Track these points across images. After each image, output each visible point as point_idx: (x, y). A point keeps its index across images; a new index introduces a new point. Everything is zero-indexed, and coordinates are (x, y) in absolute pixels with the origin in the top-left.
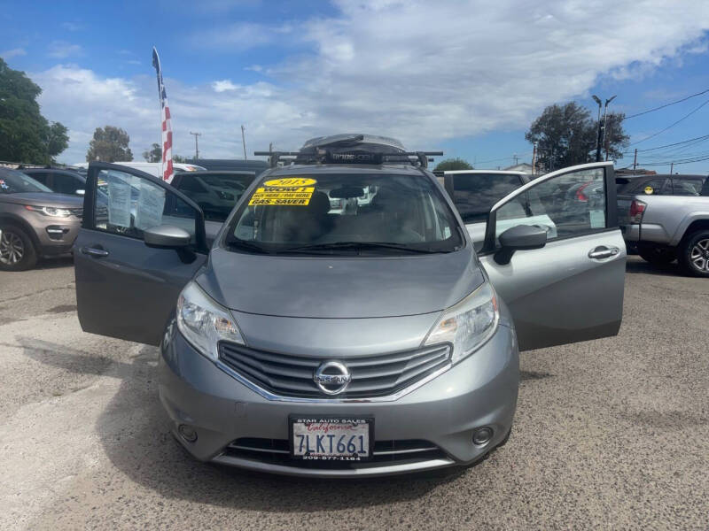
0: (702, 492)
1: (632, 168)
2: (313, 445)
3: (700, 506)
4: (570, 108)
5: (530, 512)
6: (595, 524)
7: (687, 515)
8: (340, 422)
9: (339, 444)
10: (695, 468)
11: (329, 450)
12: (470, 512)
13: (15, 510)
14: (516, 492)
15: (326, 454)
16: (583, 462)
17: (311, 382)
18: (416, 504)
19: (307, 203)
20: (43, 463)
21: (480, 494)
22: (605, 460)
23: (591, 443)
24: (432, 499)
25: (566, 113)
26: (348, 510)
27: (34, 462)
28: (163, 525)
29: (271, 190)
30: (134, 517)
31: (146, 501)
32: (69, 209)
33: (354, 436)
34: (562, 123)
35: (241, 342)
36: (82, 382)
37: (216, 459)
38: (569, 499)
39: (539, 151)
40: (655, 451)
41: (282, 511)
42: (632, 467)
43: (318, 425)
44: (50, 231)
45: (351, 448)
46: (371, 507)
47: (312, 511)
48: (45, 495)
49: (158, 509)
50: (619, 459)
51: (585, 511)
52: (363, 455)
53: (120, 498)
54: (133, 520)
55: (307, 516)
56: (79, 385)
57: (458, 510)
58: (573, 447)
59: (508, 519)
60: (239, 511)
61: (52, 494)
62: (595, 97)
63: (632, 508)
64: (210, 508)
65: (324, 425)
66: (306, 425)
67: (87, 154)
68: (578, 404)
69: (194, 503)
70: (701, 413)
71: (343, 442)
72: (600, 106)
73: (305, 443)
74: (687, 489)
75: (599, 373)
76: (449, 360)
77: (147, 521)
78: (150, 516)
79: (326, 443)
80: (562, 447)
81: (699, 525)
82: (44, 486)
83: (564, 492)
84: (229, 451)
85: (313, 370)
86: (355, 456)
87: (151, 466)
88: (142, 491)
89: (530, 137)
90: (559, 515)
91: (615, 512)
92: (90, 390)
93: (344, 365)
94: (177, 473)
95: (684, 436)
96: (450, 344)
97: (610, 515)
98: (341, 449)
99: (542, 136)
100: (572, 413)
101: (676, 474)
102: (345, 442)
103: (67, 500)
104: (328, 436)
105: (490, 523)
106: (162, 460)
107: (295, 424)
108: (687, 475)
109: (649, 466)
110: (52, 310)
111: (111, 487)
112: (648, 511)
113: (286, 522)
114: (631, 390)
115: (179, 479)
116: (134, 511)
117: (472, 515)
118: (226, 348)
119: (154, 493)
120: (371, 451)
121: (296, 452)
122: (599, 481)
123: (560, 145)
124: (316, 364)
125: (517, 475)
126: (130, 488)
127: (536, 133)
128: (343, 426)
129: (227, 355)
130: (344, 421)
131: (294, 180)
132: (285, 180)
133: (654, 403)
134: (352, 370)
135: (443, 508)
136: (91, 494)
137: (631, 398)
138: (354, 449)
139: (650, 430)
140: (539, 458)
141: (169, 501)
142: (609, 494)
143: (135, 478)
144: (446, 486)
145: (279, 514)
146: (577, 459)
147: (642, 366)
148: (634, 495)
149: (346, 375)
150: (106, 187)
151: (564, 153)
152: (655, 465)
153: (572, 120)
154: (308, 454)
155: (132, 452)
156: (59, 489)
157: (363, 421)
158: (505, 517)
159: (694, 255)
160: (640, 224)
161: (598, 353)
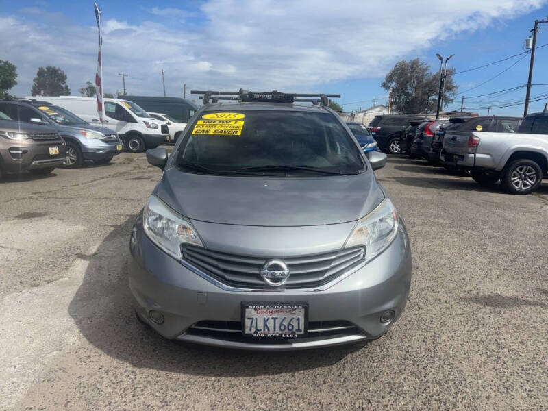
0: (542, 356)
1: (460, 111)
2: (260, 325)
3: (541, 366)
4: (415, 63)
5: (420, 373)
6: (468, 381)
7: (534, 373)
8: (282, 307)
9: (281, 324)
10: (534, 338)
11: (273, 329)
12: (375, 374)
13: (13, 380)
14: (407, 358)
15: (271, 332)
16: (453, 334)
17: (258, 277)
18: (334, 368)
19: (239, 133)
20: (31, 341)
21: (381, 360)
22: (469, 333)
23: (457, 320)
24: (346, 365)
25: (412, 67)
26: (283, 374)
27: (24, 341)
28: (138, 389)
29: (209, 122)
30: (114, 383)
31: (121, 370)
32: (27, 134)
33: (292, 319)
34: (409, 75)
35: (201, 245)
36: (53, 275)
37: (180, 337)
38: (447, 362)
39: (391, 96)
40: (504, 325)
41: (231, 376)
42: (489, 338)
43: (265, 310)
44: (12, 152)
45: (290, 328)
46: (300, 372)
47: (255, 376)
48: (37, 367)
49: (132, 376)
50: (479, 331)
51: (460, 372)
52: (299, 333)
53: (100, 369)
54: (113, 386)
55: (252, 380)
56: (52, 278)
57: (366, 373)
58: (444, 323)
59: (405, 379)
60: (198, 377)
61: (43, 366)
62: (438, 55)
63: (494, 368)
64: (174, 375)
65: (270, 310)
66: (255, 310)
67: (32, 89)
68: (443, 290)
69: (160, 371)
70: (532, 297)
71: (283, 323)
72: (442, 62)
73: (254, 324)
74: (531, 353)
75: (454, 267)
76: (363, 259)
77: (125, 386)
78: (127, 382)
79: (270, 324)
80: (436, 323)
81: (543, 380)
82: (35, 360)
83: (442, 358)
84: (191, 331)
85: (261, 267)
86: (294, 333)
87: (121, 342)
88: (116, 363)
89: (384, 85)
90: (442, 375)
91: (481, 372)
92: (62, 282)
93: (284, 262)
94: (143, 347)
95: (523, 313)
96: (364, 247)
97: (478, 374)
98: (282, 328)
99: (394, 84)
100: (439, 297)
101: (521, 342)
102: (286, 323)
103: (56, 371)
104: (272, 318)
105: (392, 382)
106: (129, 337)
107: (247, 310)
108: (529, 343)
109: (501, 337)
110: (19, 217)
111: (91, 359)
112: (506, 370)
113: (236, 385)
114: (480, 279)
115: (146, 352)
116: (113, 378)
117: (377, 376)
118: (187, 249)
119: (127, 364)
120: (306, 329)
121: (247, 331)
122: (467, 348)
123: (407, 91)
124: (262, 262)
125: (406, 345)
126: (106, 360)
127: (389, 82)
128: (284, 310)
129: (188, 254)
130: (285, 306)
131: (227, 114)
132: (219, 114)
133: (498, 289)
134: (290, 266)
135: (354, 371)
136: (75, 365)
137: (480, 286)
138: (293, 329)
139: (498, 309)
140: (420, 332)
141: (141, 369)
142: (475, 357)
143: (109, 352)
144: (355, 355)
145: (229, 379)
146: (448, 332)
147: (485, 261)
148: (494, 358)
149: (286, 271)
150: (55, 116)
151: (410, 97)
152: (506, 336)
153: (417, 73)
154: (256, 332)
155: (104, 331)
156: (48, 362)
157: (300, 307)
158: (402, 377)
159: (514, 177)
160: (475, 154)
161: (452, 251)
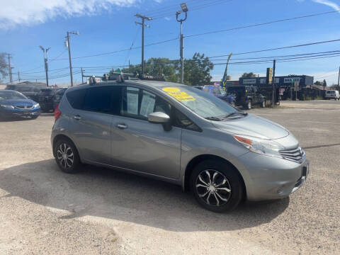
72: (44, 52)
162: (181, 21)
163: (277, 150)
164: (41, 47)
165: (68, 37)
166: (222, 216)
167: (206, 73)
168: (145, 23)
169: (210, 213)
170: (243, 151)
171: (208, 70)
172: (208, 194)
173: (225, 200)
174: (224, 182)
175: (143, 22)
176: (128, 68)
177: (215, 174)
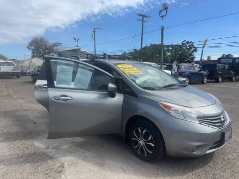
25: (41, 40)
34: (40, 44)
35: (202, 116)
72: (76, 41)
89: (28, 48)
99: (33, 47)
107: (225, 134)
123: (40, 51)
124: (220, 117)
127: (30, 46)
162: (163, 17)
163: (196, 116)
164: (74, 38)
165: (94, 32)
166: (147, 165)
167: (190, 55)
168: (144, 20)
169: (140, 161)
170: (165, 115)
171: (193, 52)
172: (139, 147)
173: (150, 152)
174: (150, 138)
175: (143, 19)
176: (133, 51)
177: (144, 131)
